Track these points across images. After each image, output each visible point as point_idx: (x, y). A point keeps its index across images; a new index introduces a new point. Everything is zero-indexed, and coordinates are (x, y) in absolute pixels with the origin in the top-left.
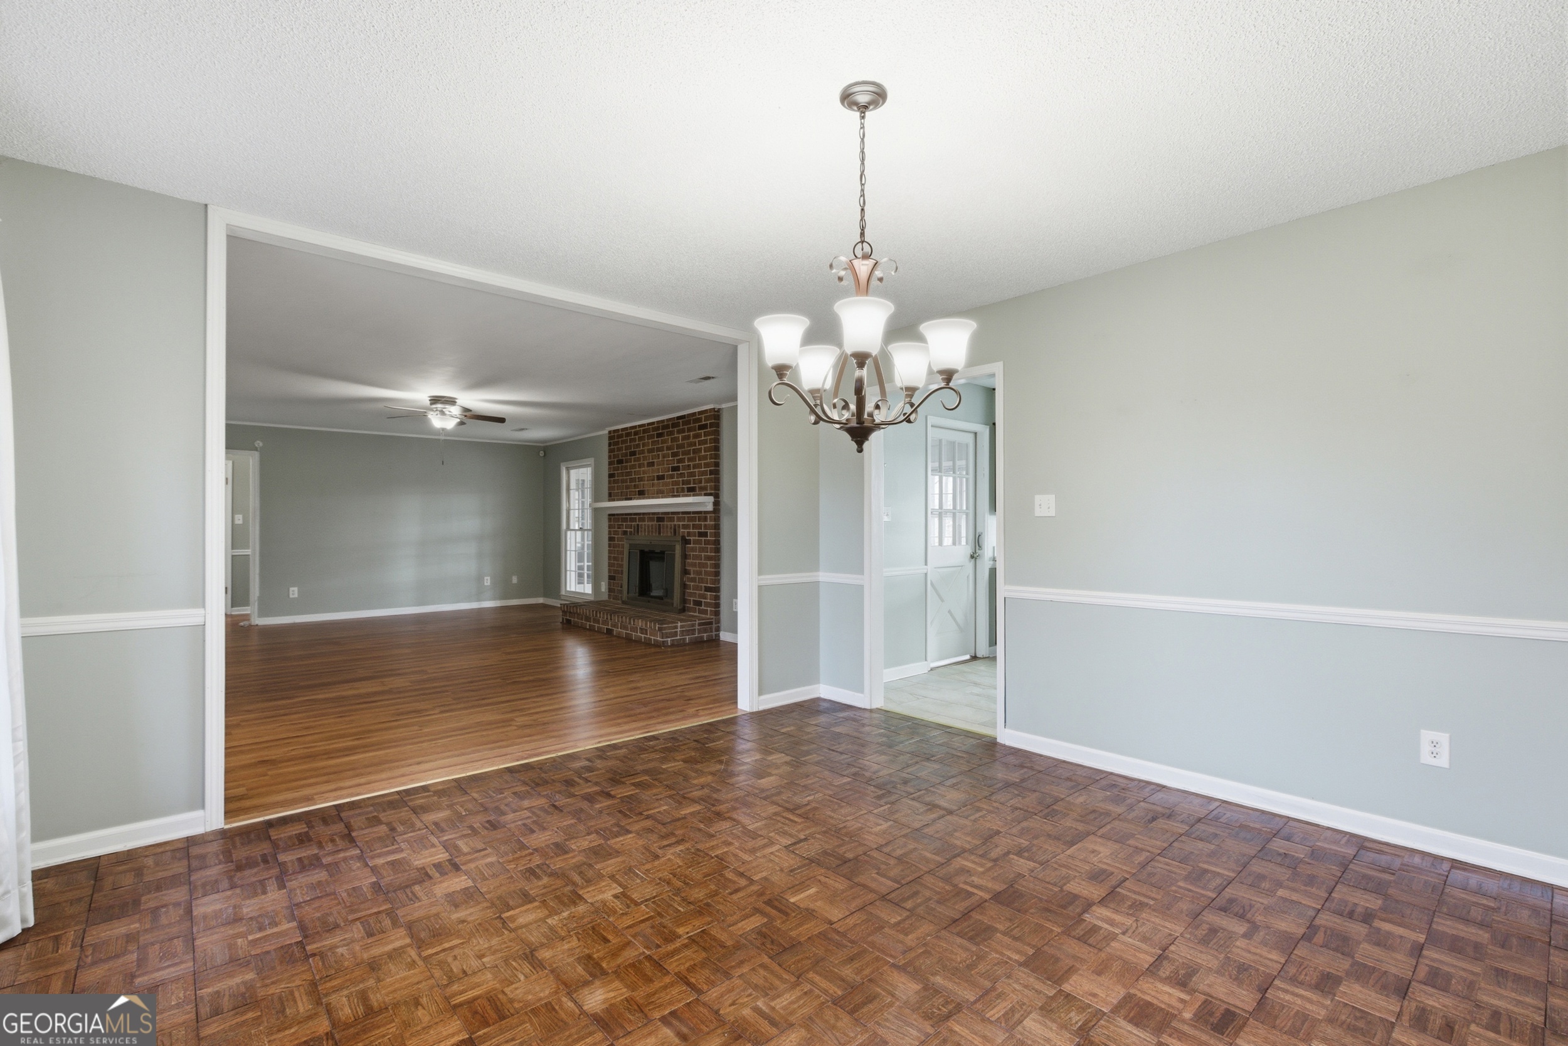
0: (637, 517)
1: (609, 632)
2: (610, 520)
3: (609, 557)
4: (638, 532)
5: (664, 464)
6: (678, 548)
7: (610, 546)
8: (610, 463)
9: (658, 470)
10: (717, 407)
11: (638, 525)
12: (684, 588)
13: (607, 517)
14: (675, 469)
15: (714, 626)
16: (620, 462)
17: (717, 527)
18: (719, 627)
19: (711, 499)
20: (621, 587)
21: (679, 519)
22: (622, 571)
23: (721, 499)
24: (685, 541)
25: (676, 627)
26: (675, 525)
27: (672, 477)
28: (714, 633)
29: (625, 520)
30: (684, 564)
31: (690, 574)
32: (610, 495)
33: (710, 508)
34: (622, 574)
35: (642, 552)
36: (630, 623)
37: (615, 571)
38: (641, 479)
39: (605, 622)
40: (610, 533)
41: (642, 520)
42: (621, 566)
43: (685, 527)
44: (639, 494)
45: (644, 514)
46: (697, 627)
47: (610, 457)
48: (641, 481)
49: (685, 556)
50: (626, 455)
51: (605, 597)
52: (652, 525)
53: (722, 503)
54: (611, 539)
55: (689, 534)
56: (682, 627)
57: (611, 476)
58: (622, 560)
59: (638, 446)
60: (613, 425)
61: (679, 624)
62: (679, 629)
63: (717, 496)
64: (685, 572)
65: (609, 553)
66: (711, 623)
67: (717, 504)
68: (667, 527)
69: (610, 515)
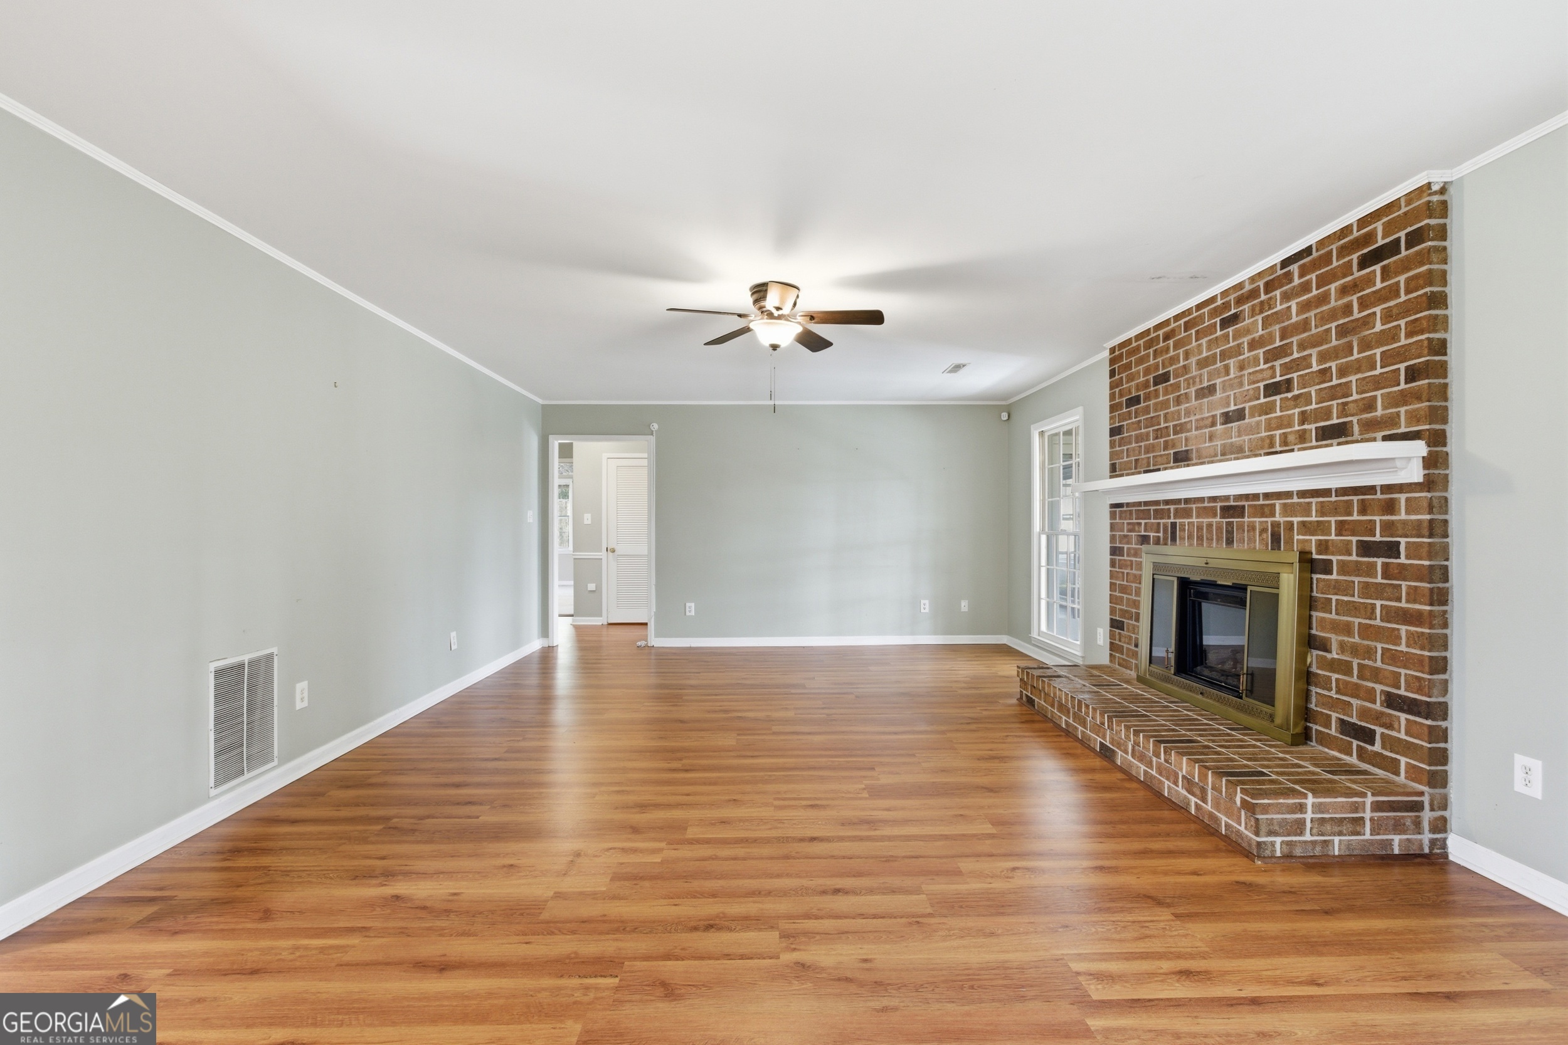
0: (1172, 507)
1: (1106, 753)
2: (1113, 515)
3: (1111, 584)
4: (1174, 539)
5: (1241, 384)
6: (1289, 584)
7: (1113, 564)
8: (1113, 408)
9: (1225, 400)
10: (1437, 178)
11: (1174, 525)
12: (1308, 683)
13: (1107, 511)
14: (1273, 389)
15: (1427, 815)
16: (1134, 401)
17: (1438, 529)
18: (1444, 820)
19: (1419, 448)
20: (1136, 646)
21: (1288, 510)
22: (1138, 615)
23: (1453, 447)
24: (1309, 564)
25: (1301, 808)
26: (1275, 525)
27: (1267, 409)
28: (1426, 837)
29: (1145, 514)
30: (1305, 621)
31: (1329, 651)
32: (1113, 468)
33: (1415, 474)
34: (1137, 620)
35: (1185, 585)
36: (1158, 756)
37: (1124, 613)
38: (1179, 429)
39: (1098, 729)
40: (1113, 539)
41: (1187, 513)
42: (1136, 604)
43: (1305, 527)
44: (1176, 460)
45: (1187, 501)
46: (1368, 814)
47: (1112, 397)
48: (1181, 431)
49: (1308, 603)
50: (1146, 385)
51: (1103, 658)
52: (1210, 525)
53: (1454, 460)
54: (1114, 551)
55: (1323, 547)
56: (1318, 808)
57: (1114, 432)
58: (1138, 593)
59: (1174, 360)
60: (1119, 334)
61: (1310, 800)
62: (1309, 816)
63: (1437, 439)
64: (1309, 642)
65: (1111, 577)
66: (1417, 807)
67: (1435, 461)
68: (1252, 528)
69: (1114, 506)
